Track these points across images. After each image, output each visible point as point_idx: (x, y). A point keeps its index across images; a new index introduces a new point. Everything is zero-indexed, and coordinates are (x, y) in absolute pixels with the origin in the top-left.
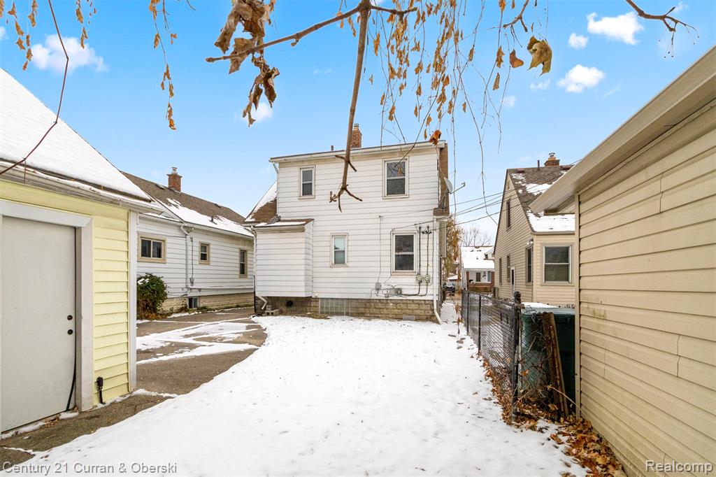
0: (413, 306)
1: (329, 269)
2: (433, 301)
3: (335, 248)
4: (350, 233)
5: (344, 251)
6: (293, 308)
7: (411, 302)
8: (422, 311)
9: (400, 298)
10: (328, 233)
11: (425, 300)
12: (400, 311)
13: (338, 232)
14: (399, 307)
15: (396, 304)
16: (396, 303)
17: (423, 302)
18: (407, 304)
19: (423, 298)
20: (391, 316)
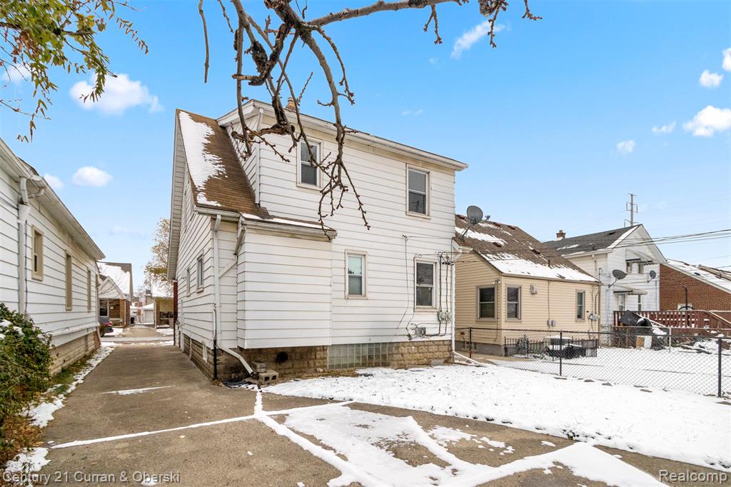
0: (434, 348)
1: (343, 302)
2: (451, 341)
3: (350, 272)
4: (370, 252)
5: (361, 278)
6: (288, 364)
7: (432, 343)
8: (442, 353)
9: (423, 340)
10: (342, 249)
11: (443, 341)
12: (421, 355)
13: (355, 249)
14: (421, 351)
15: (418, 347)
16: (418, 345)
17: (442, 343)
18: (428, 346)
19: (443, 338)
20: (413, 362)
